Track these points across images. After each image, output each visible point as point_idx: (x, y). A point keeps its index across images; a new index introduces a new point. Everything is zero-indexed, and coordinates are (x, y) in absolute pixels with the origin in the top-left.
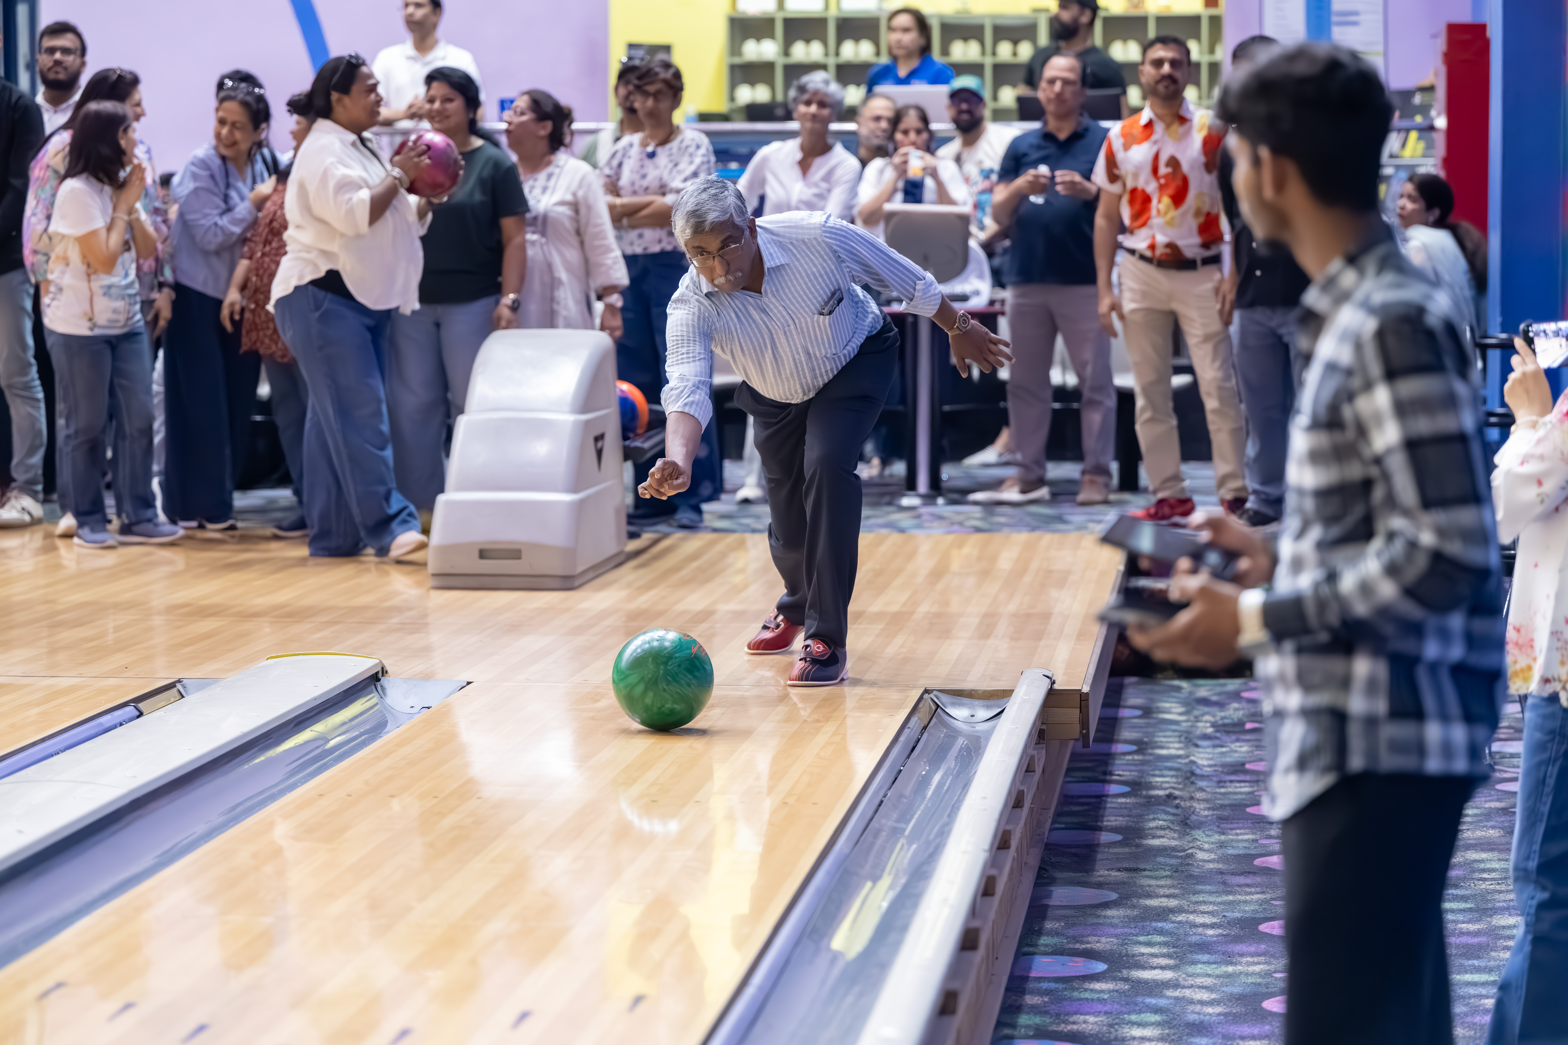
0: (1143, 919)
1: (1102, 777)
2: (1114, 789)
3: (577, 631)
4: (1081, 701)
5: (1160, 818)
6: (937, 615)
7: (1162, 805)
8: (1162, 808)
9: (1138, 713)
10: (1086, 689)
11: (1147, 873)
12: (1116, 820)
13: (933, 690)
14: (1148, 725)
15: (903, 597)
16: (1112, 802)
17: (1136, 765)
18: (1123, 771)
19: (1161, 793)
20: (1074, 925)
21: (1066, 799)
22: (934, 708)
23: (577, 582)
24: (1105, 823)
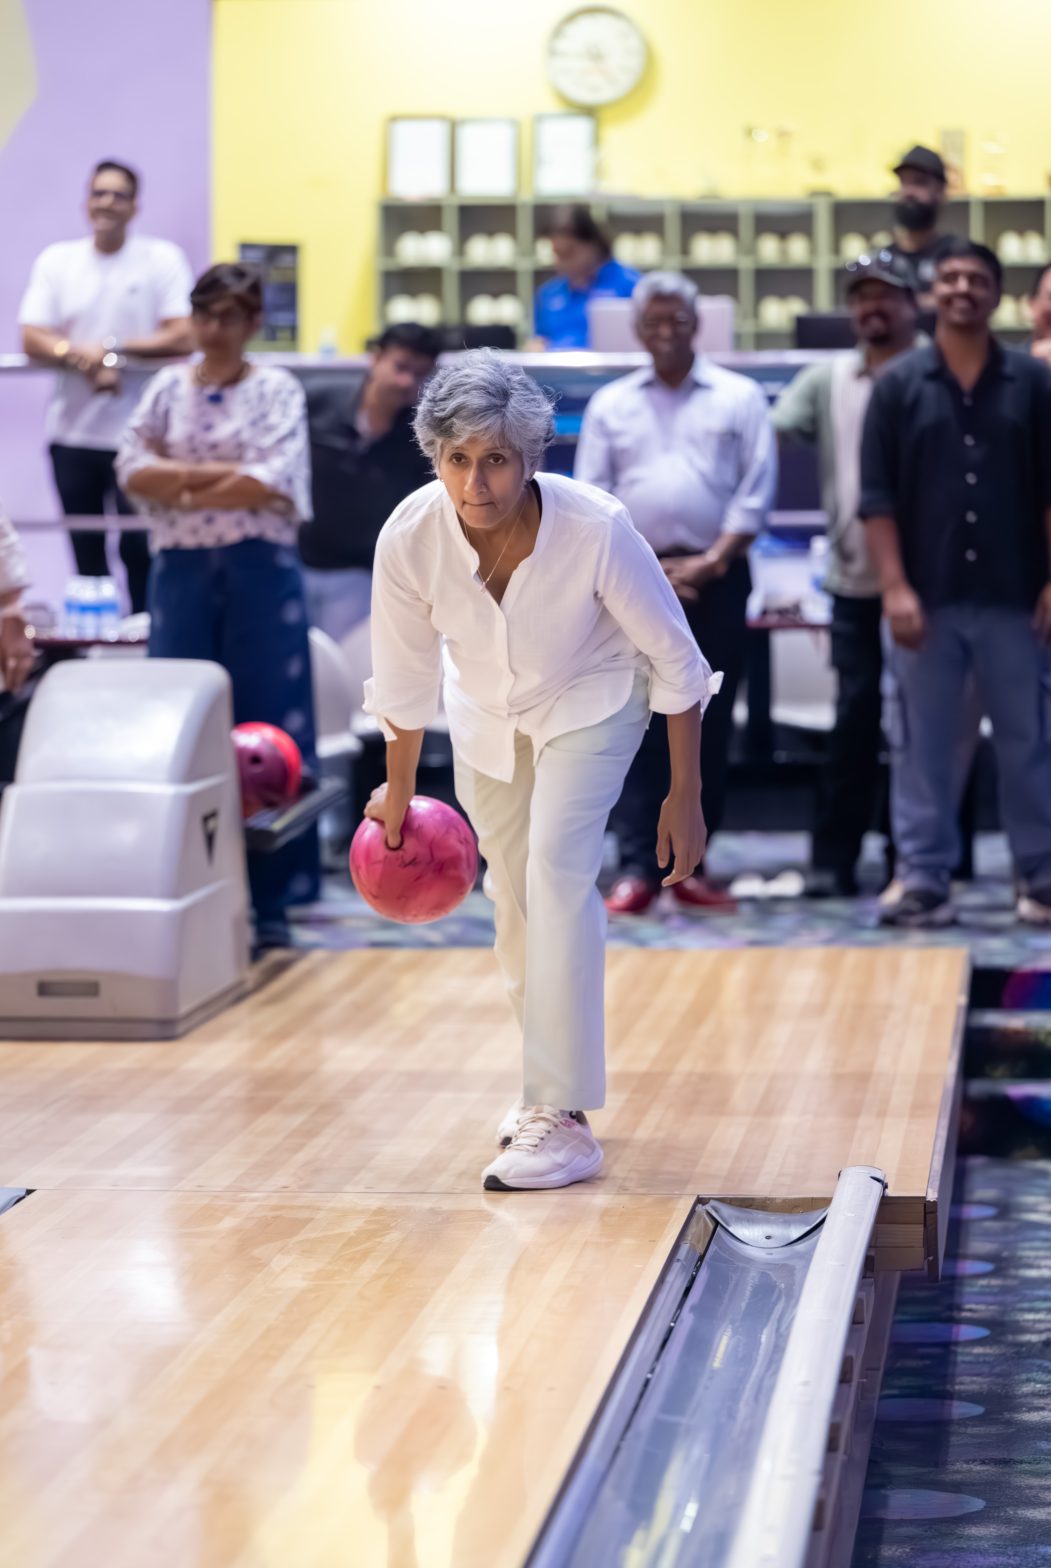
0: (1026, 1542)
1: (947, 1314)
2: (966, 1332)
3: (182, 1106)
4: (925, 1213)
5: (1037, 1378)
6: (705, 1078)
7: (1038, 1358)
8: (1038, 1362)
9: (990, 1211)
10: (932, 1196)
11: (1024, 1466)
12: (973, 1382)
13: (710, 1199)
14: (1006, 1231)
15: (653, 1049)
16: (963, 1354)
17: (995, 1294)
18: (977, 1303)
19: (1034, 1338)
20: (924, 1552)
21: (899, 1349)
22: (711, 1226)
23: (181, 1028)
24: (957, 1387)
